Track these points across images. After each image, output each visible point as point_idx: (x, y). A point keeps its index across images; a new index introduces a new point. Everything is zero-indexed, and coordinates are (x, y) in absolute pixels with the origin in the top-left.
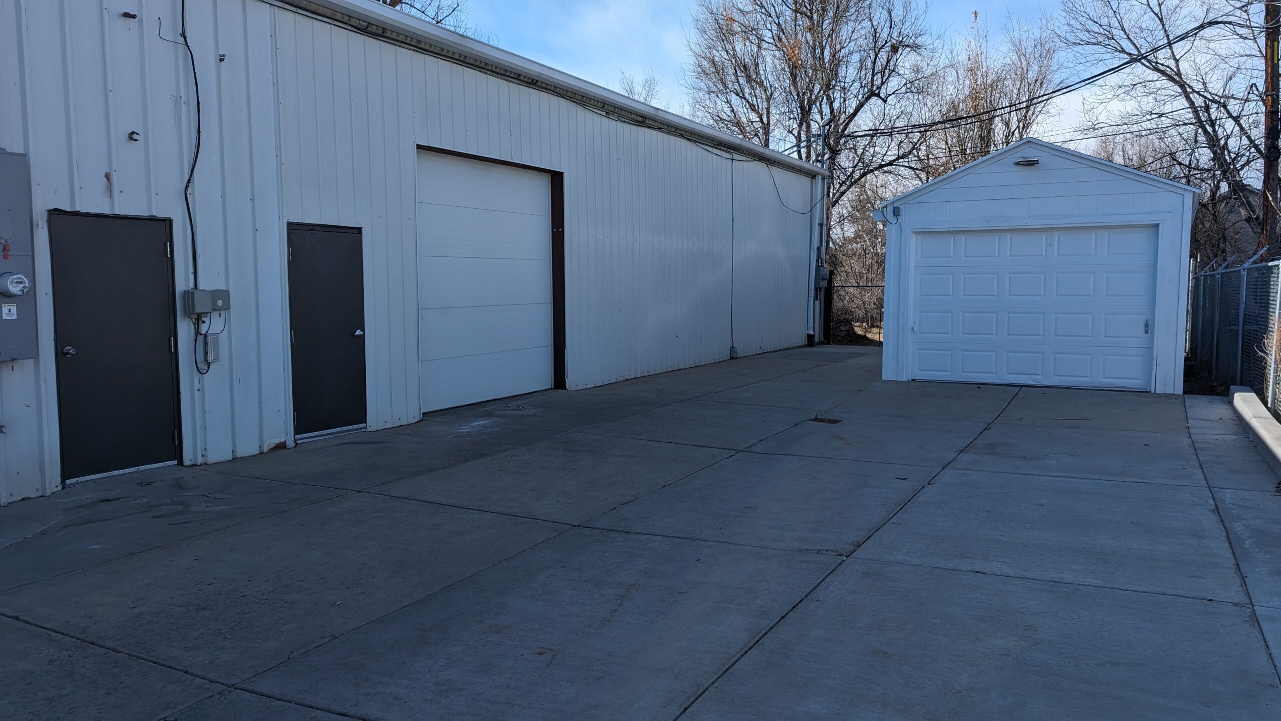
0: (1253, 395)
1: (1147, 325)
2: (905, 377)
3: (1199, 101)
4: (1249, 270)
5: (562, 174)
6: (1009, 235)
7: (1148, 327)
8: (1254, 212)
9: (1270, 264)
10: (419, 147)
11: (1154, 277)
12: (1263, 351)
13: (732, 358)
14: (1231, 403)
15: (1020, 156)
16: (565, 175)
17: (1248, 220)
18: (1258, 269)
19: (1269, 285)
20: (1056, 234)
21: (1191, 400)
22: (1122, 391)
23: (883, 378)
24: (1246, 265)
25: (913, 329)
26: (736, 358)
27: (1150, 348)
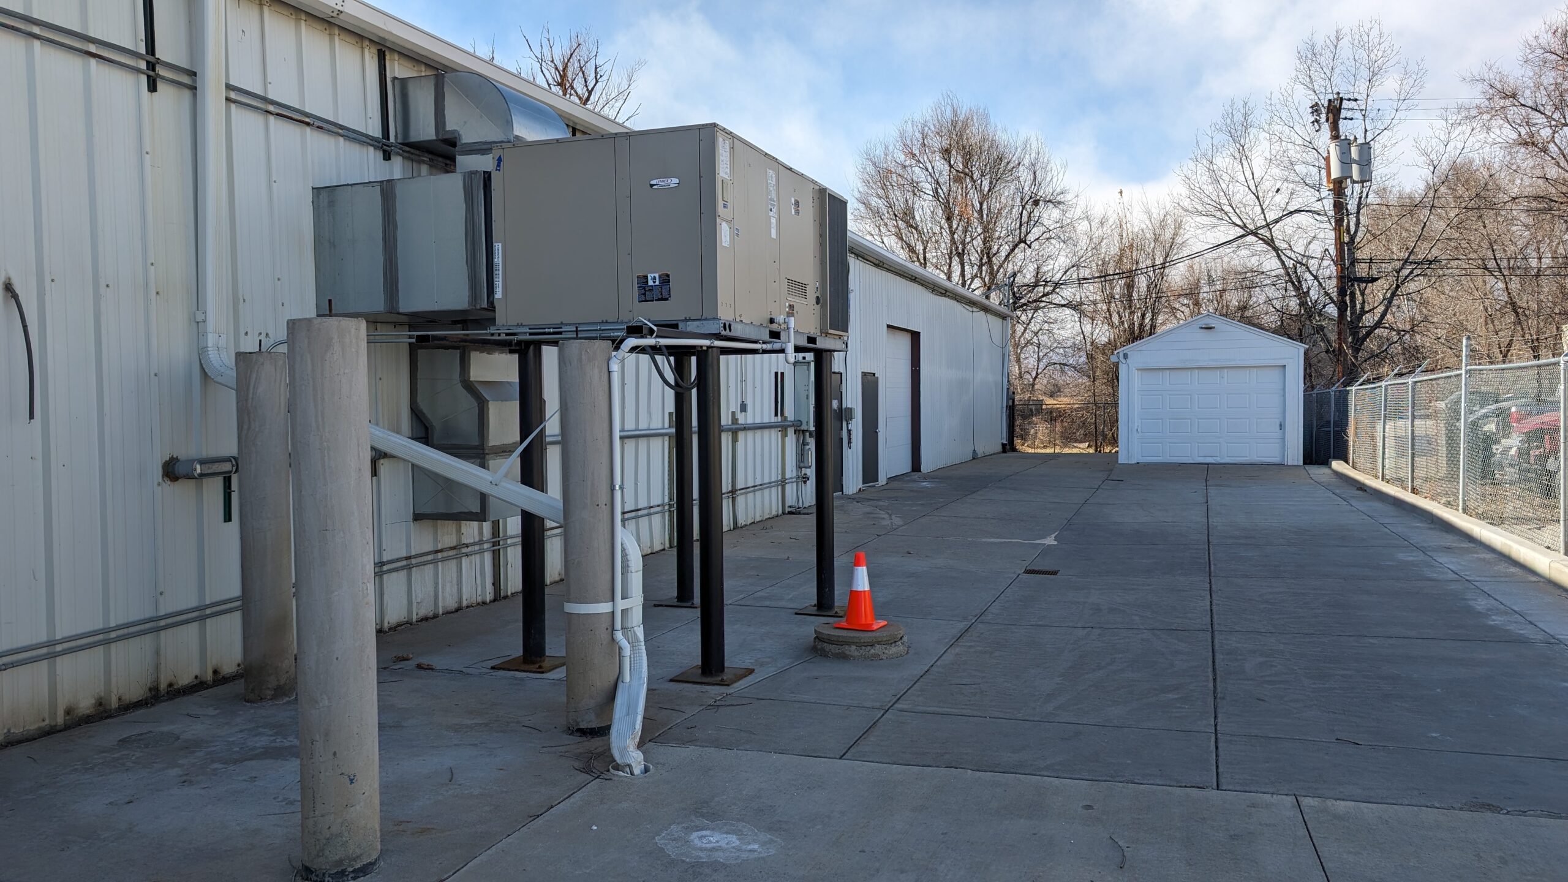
0: (1342, 462)
1: (1281, 425)
2: (1134, 461)
3: (1290, 264)
4: (1335, 392)
5: (919, 333)
6: (1197, 371)
7: (1282, 426)
8: (1331, 346)
9: (1348, 388)
10: (889, 326)
11: (1284, 395)
12: (1345, 434)
13: (974, 459)
14: (1330, 467)
15: (1202, 323)
16: (921, 334)
17: (1327, 351)
18: (1340, 391)
19: (1347, 400)
20: (1226, 371)
21: (1307, 467)
22: (1269, 465)
23: (1119, 462)
24: (1333, 388)
25: (1137, 430)
26: (978, 458)
27: (1283, 438)
